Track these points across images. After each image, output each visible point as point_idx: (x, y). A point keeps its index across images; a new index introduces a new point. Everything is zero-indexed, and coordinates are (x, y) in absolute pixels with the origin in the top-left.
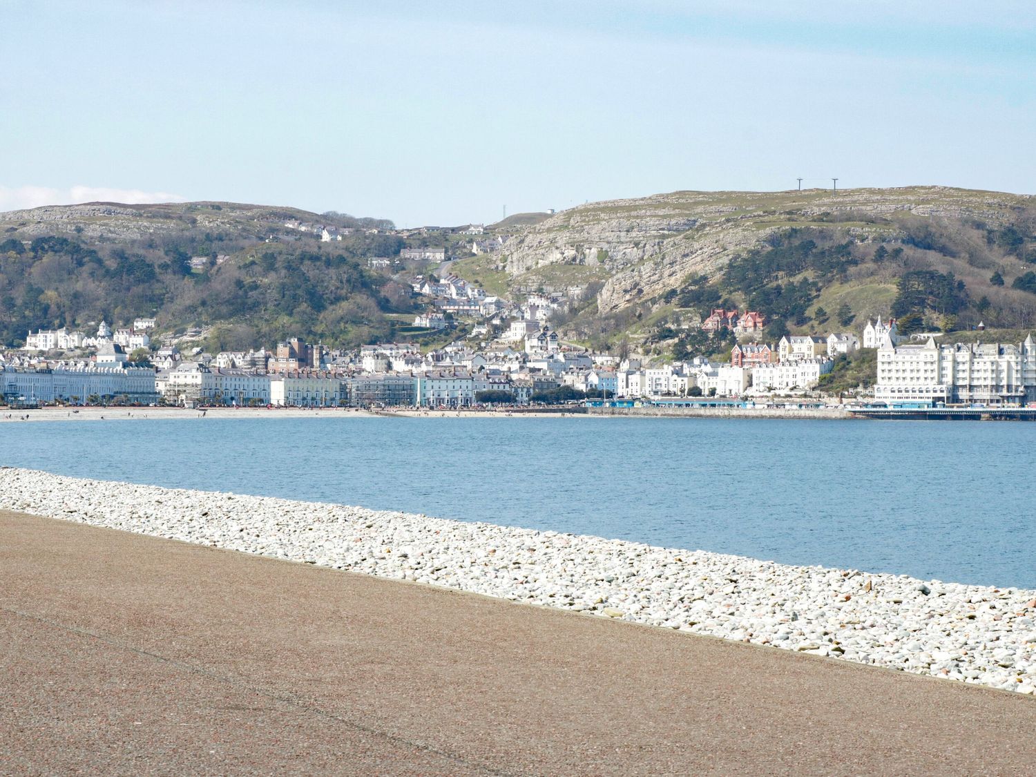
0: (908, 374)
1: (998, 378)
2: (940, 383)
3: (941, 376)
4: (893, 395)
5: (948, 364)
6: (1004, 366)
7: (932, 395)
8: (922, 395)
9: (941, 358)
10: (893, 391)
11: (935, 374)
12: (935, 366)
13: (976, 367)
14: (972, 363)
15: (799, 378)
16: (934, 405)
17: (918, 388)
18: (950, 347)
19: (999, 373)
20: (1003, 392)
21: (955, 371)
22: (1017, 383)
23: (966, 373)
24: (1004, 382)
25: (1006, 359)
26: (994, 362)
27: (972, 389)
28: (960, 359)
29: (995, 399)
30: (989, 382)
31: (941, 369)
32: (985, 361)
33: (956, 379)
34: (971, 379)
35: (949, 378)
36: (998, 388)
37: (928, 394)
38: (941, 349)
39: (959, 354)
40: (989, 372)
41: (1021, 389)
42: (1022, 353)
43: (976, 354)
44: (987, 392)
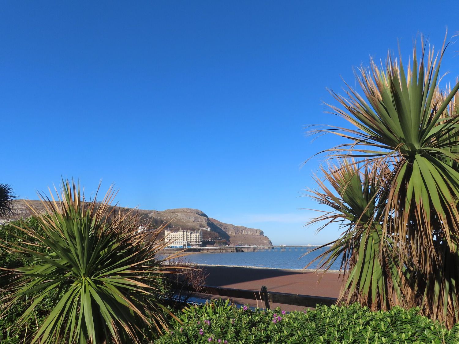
0: (175, 238)
1: (196, 240)
2: (184, 241)
3: (184, 239)
6: (198, 236)
7: (183, 244)
8: (180, 244)
9: (184, 234)
11: (182, 238)
14: (190, 236)
16: (183, 247)
17: (179, 242)
18: (185, 231)
19: (197, 238)
20: (198, 243)
21: (187, 238)
22: (200, 241)
23: (189, 238)
24: (198, 241)
25: (198, 234)
26: (195, 235)
27: (190, 243)
28: (188, 234)
29: (196, 245)
30: (194, 240)
31: (184, 237)
32: (193, 235)
33: (187, 240)
34: (190, 240)
35: (185, 240)
36: (196, 242)
37: (181, 244)
38: (184, 231)
39: (188, 233)
40: (194, 238)
41: (201, 242)
42: (200, 233)
43: (191, 233)
44: (194, 243)
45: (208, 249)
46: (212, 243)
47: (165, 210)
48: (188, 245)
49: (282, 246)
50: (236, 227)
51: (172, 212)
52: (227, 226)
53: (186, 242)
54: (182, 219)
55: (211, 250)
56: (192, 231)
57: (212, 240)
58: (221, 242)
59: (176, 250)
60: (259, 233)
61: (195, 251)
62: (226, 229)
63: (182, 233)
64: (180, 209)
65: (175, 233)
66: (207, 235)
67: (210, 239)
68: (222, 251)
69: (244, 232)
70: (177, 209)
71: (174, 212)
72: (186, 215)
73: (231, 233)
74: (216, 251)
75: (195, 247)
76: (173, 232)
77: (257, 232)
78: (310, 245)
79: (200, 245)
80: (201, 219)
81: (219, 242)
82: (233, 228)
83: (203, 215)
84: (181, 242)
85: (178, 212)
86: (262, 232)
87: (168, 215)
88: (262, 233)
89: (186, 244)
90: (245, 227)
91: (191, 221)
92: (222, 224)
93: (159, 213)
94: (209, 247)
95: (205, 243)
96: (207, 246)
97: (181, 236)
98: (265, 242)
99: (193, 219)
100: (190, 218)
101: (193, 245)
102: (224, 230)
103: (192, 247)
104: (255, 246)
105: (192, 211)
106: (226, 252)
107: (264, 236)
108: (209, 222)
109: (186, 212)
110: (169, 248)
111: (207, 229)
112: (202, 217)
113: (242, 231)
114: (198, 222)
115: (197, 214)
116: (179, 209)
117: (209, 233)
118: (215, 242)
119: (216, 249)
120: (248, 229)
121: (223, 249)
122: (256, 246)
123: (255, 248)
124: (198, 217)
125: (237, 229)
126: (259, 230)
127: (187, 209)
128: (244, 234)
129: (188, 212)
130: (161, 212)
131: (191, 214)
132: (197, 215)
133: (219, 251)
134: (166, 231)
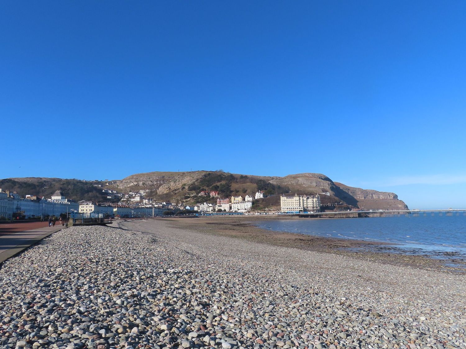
0: (290, 204)
1: (314, 205)
2: (300, 206)
3: (300, 204)
4: (287, 210)
5: (301, 201)
6: (315, 201)
7: (299, 209)
8: (296, 210)
9: (300, 199)
10: (287, 209)
11: (298, 203)
12: (298, 201)
13: (308, 202)
14: (307, 201)
15: (246, 206)
16: (300, 213)
17: (295, 208)
18: (301, 196)
19: (314, 203)
20: (315, 208)
21: (303, 203)
22: (317, 206)
23: (306, 203)
24: (315, 206)
25: (315, 199)
26: (312, 200)
27: (307, 208)
28: (304, 200)
29: (313, 211)
30: (311, 206)
31: (300, 202)
32: (310, 200)
33: (303, 205)
34: (307, 205)
35: (302, 205)
36: (314, 207)
37: (298, 210)
38: (299, 197)
39: (304, 198)
40: (311, 203)
41: (319, 207)
42: (318, 198)
43: (308, 198)
44: (311, 209)
45: (326, 215)
46: (332, 208)
47: (287, 175)
48: (305, 210)
49: (414, 210)
50: (365, 191)
51: (293, 178)
52: (354, 190)
53: (303, 207)
54: (303, 184)
55: (330, 215)
56: (308, 196)
57: (331, 205)
58: (342, 207)
59: (292, 216)
60: (392, 197)
61: (312, 216)
62: (354, 193)
63: (298, 198)
64: (302, 174)
65: (290, 198)
66: (326, 200)
67: (329, 204)
68: (342, 216)
69: (374, 196)
70: (299, 174)
71: (295, 177)
72: (307, 180)
73: (359, 197)
74: (336, 216)
75: (312, 213)
76: (289, 198)
77: (390, 196)
78: (450, 210)
79: (318, 211)
80: (323, 184)
81: (339, 207)
82: (362, 192)
83: (327, 179)
84: (297, 208)
85: (299, 177)
86: (396, 195)
87: (289, 181)
88: (396, 197)
89: (302, 209)
90: (376, 191)
91: (312, 185)
92: (349, 189)
93: (280, 179)
94: (328, 212)
95: (323, 209)
96: (326, 211)
97: (296, 201)
98: (400, 206)
99: (314, 184)
100: (312, 183)
101: (310, 211)
102: (351, 194)
103: (309, 213)
104: (380, 211)
105: (314, 175)
106: (347, 217)
107: (398, 200)
108: (333, 186)
109: (308, 177)
110: (285, 214)
111: (326, 194)
112: (325, 182)
113: (372, 194)
114: (320, 187)
115: (319, 178)
116: (300, 174)
117: (329, 198)
118: (334, 207)
119: (335, 215)
120: (379, 192)
121: (343, 214)
122: (382, 211)
123: (381, 213)
124: (320, 182)
125: (366, 193)
126: (392, 193)
127: (309, 174)
128: (375, 198)
129: (310, 177)
130: (282, 178)
131: (312, 179)
132: (320, 180)
133: (340, 216)
134: (281, 196)
